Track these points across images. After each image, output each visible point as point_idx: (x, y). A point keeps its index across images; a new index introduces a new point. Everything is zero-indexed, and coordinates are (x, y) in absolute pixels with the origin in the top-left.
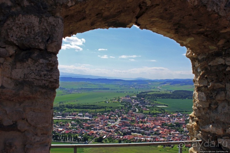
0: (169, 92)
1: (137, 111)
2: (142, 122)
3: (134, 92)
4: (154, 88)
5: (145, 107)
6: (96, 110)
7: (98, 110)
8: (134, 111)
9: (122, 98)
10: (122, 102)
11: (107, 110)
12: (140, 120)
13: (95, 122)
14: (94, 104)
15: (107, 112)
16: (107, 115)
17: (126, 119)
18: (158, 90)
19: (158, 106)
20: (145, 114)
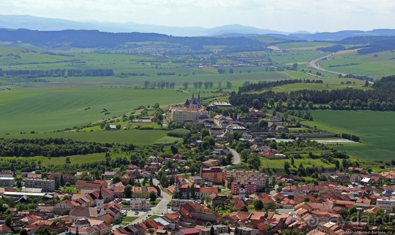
0: (359, 85)
1: (237, 159)
2: (259, 206)
3: (216, 85)
4: (295, 67)
5: (267, 143)
6: (68, 161)
7: (75, 160)
8: (224, 164)
9: (173, 109)
10: (172, 126)
11: (114, 158)
12: (252, 196)
13: (68, 207)
14: (57, 136)
15: (114, 166)
16: (116, 180)
17: (192, 192)
18: (313, 77)
19: (319, 141)
20: (268, 171)
